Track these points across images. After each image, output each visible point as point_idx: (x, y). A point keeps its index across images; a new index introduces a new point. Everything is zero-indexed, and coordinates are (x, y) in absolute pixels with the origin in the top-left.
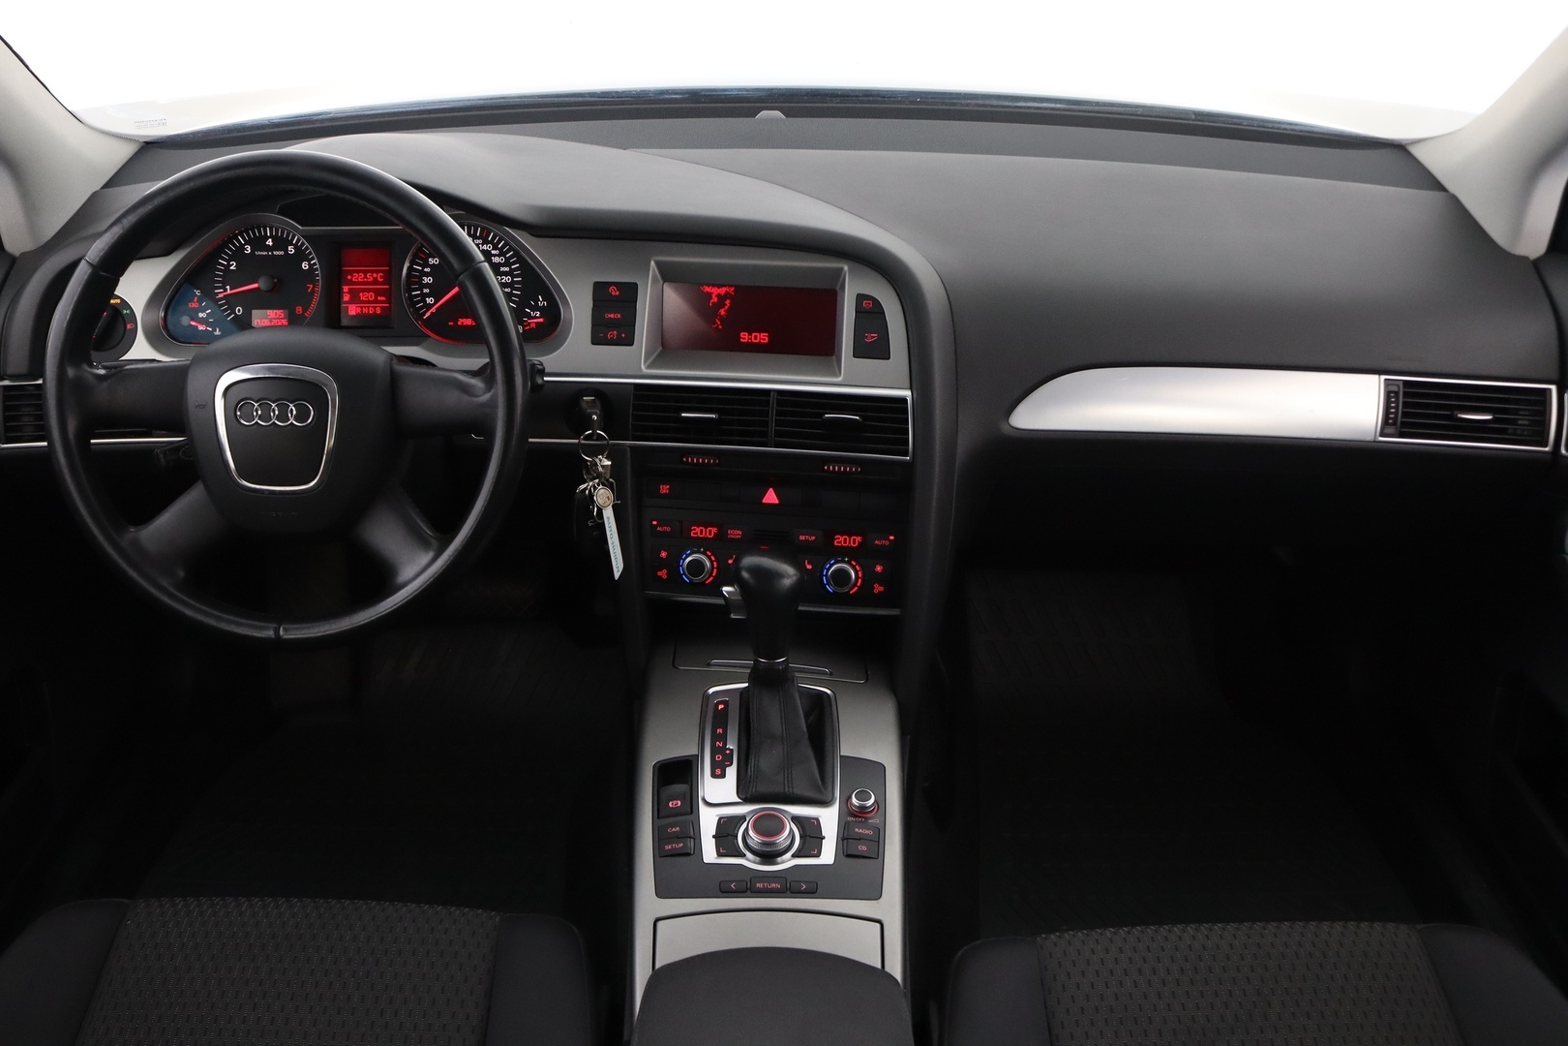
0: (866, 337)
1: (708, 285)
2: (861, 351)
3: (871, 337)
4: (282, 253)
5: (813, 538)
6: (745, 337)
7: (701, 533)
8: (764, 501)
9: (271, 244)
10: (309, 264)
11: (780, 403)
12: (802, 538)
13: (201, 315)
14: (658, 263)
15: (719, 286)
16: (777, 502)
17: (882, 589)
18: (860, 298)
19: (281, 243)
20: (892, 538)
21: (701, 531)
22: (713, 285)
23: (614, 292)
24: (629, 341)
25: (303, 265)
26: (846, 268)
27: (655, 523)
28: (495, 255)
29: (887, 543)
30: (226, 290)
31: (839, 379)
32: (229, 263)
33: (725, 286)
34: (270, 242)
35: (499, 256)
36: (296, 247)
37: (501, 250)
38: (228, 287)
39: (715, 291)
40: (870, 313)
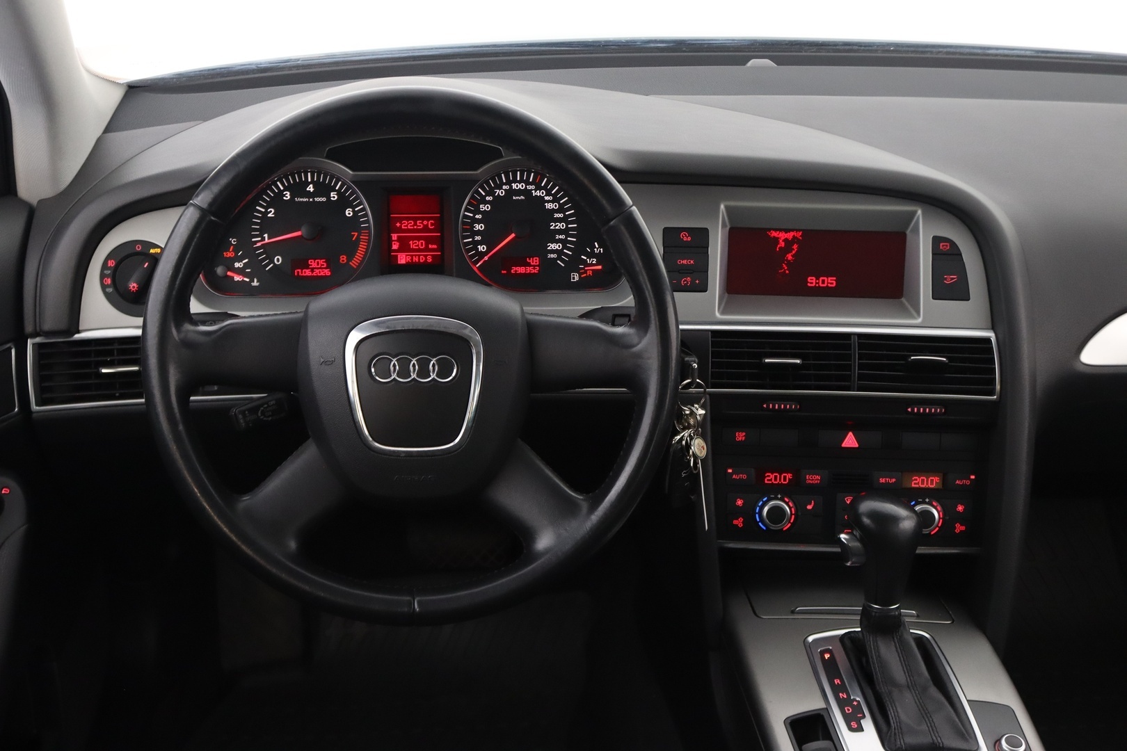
0: (946, 279)
1: (776, 230)
2: (940, 292)
3: (950, 279)
4: (324, 199)
5: (894, 480)
6: (812, 281)
7: (776, 479)
8: (843, 445)
9: (312, 190)
10: (353, 211)
11: (861, 346)
12: (882, 480)
13: (237, 265)
14: (726, 207)
15: (787, 231)
16: (857, 446)
17: (963, 528)
18: (937, 240)
19: (323, 189)
20: (973, 477)
21: (776, 477)
22: (780, 230)
23: (686, 238)
24: (703, 288)
25: (347, 212)
26: (919, 212)
27: (730, 471)
28: (548, 202)
29: (968, 482)
30: (263, 239)
31: (919, 321)
32: (266, 210)
33: (793, 230)
34: (311, 188)
35: (552, 202)
36: (339, 192)
37: (554, 196)
38: (266, 235)
39: (783, 236)
40: (945, 255)
